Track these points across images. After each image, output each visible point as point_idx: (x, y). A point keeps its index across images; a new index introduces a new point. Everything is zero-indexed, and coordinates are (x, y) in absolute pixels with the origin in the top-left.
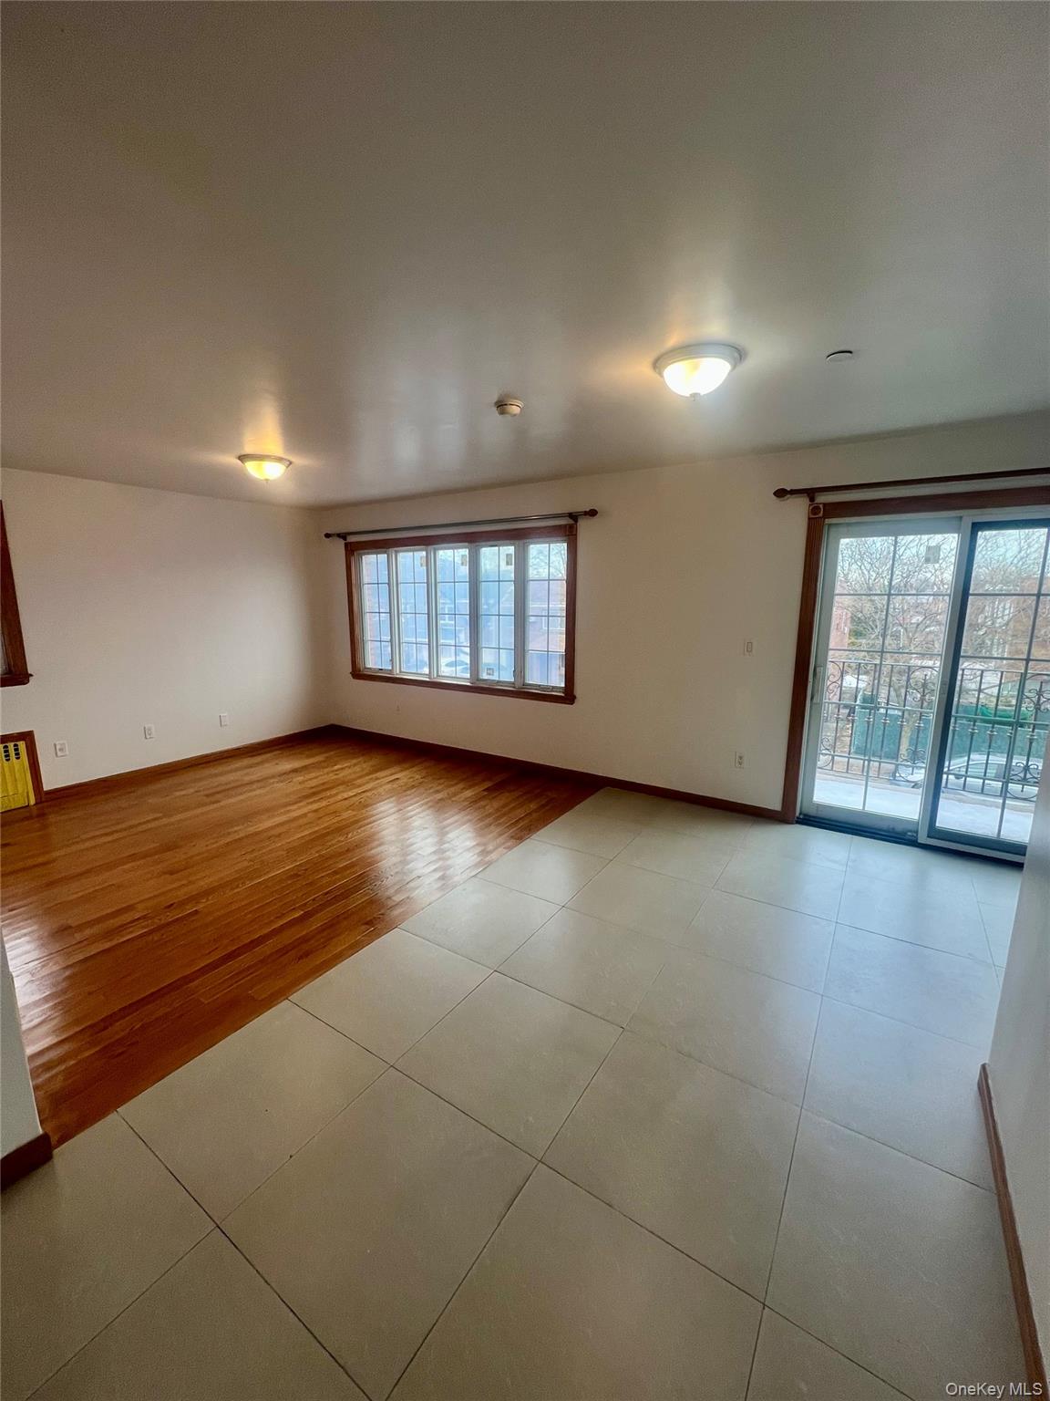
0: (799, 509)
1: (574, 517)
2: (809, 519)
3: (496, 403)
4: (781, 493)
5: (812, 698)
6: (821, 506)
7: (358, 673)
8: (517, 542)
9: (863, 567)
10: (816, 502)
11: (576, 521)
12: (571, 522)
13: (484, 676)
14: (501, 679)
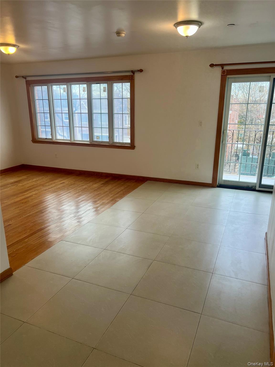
0: (218, 71)
1: (133, 72)
2: (222, 75)
3: (116, 32)
4: (212, 65)
5: (222, 142)
6: (226, 71)
7: (36, 140)
8: (109, 82)
9: (244, 92)
10: (224, 69)
11: (134, 74)
12: (132, 74)
13: (95, 139)
14: (103, 141)
